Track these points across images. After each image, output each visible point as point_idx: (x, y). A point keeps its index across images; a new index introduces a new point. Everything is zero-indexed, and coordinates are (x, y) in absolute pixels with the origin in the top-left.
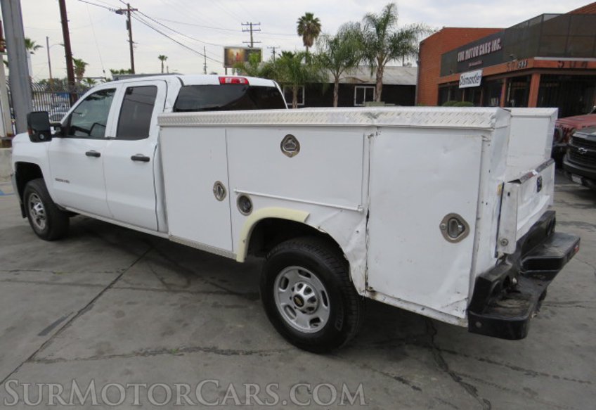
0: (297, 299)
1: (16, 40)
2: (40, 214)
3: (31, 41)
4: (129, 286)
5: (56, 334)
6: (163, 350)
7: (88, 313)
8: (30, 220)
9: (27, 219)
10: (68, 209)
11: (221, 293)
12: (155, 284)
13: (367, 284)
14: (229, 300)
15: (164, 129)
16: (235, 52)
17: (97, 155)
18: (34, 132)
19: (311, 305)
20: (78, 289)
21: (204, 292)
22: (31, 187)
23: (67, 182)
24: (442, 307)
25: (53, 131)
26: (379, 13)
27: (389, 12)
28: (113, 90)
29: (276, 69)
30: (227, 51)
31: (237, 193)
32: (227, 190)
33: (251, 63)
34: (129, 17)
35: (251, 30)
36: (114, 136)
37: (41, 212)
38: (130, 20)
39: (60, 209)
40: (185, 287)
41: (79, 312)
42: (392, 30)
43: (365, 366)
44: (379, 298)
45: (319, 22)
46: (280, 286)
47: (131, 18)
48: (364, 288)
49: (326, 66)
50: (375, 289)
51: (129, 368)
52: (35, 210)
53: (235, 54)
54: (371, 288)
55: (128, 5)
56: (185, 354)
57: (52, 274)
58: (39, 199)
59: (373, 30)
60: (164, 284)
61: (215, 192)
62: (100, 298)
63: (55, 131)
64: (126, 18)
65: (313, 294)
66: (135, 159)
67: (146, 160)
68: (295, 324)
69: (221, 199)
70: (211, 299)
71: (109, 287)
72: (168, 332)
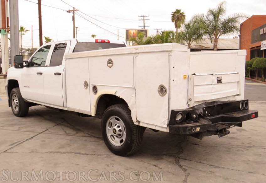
0: (114, 131)
1: (15, 26)
2: (16, 104)
3: (24, 28)
4: (50, 133)
5: (16, 146)
6: (59, 152)
7: (30, 140)
8: (12, 108)
9: (11, 107)
10: (28, 101)
11: (90, 137)
12: (62, 132)
13: (136, 119)
14: (92, 139)
15: (67, 60)
16: (132, 32)
17: (41, 74)
18: (16, 64)
19: (119, 133)
20: (28, 133)
21: (82, 136)
22: (14, 91)
23: (29, 87)
24: (160, 124)
25: (24, 64)
26: (215, 8)
27: (220, 7)
28: (50, 46)
29: (153, 41)
30: (127, 31)
31: (92, 85)
32: (89, 84)
33: (139, 38)
34: (74, 14)
35: (144, 20)
36: (49, 65)
37: (17, 103)
38: (74, 15)
39: (25, 101)
40: (74, 134)
41: (27, 140)
42: (223, 18)
43: (142, 161)
44: (141, 125)
45: (184, 14)
46: (109, 126)
47: (75, 14)
48: (136, 121)
49: (183, 39)
50: (139, 121)
51: (43, 156)
52: (14, 102)
53: (132, 33)
54: (138, 120)
55: (74, 8)
56: (67, 154)
57: (18, 128)
58: (17, 97)
59: (211, 17)
60: (66, 133)
61: (84, 85)
62: (37, 136)
63: (25, 65)
64: (73, 15)
65: (120, 128)
66: (55, 74)
67: (60, 74)
68: (114, 143)
69: (86, 89)
70: (84, 138)
71: (42, 133)
72: (62, 147)
